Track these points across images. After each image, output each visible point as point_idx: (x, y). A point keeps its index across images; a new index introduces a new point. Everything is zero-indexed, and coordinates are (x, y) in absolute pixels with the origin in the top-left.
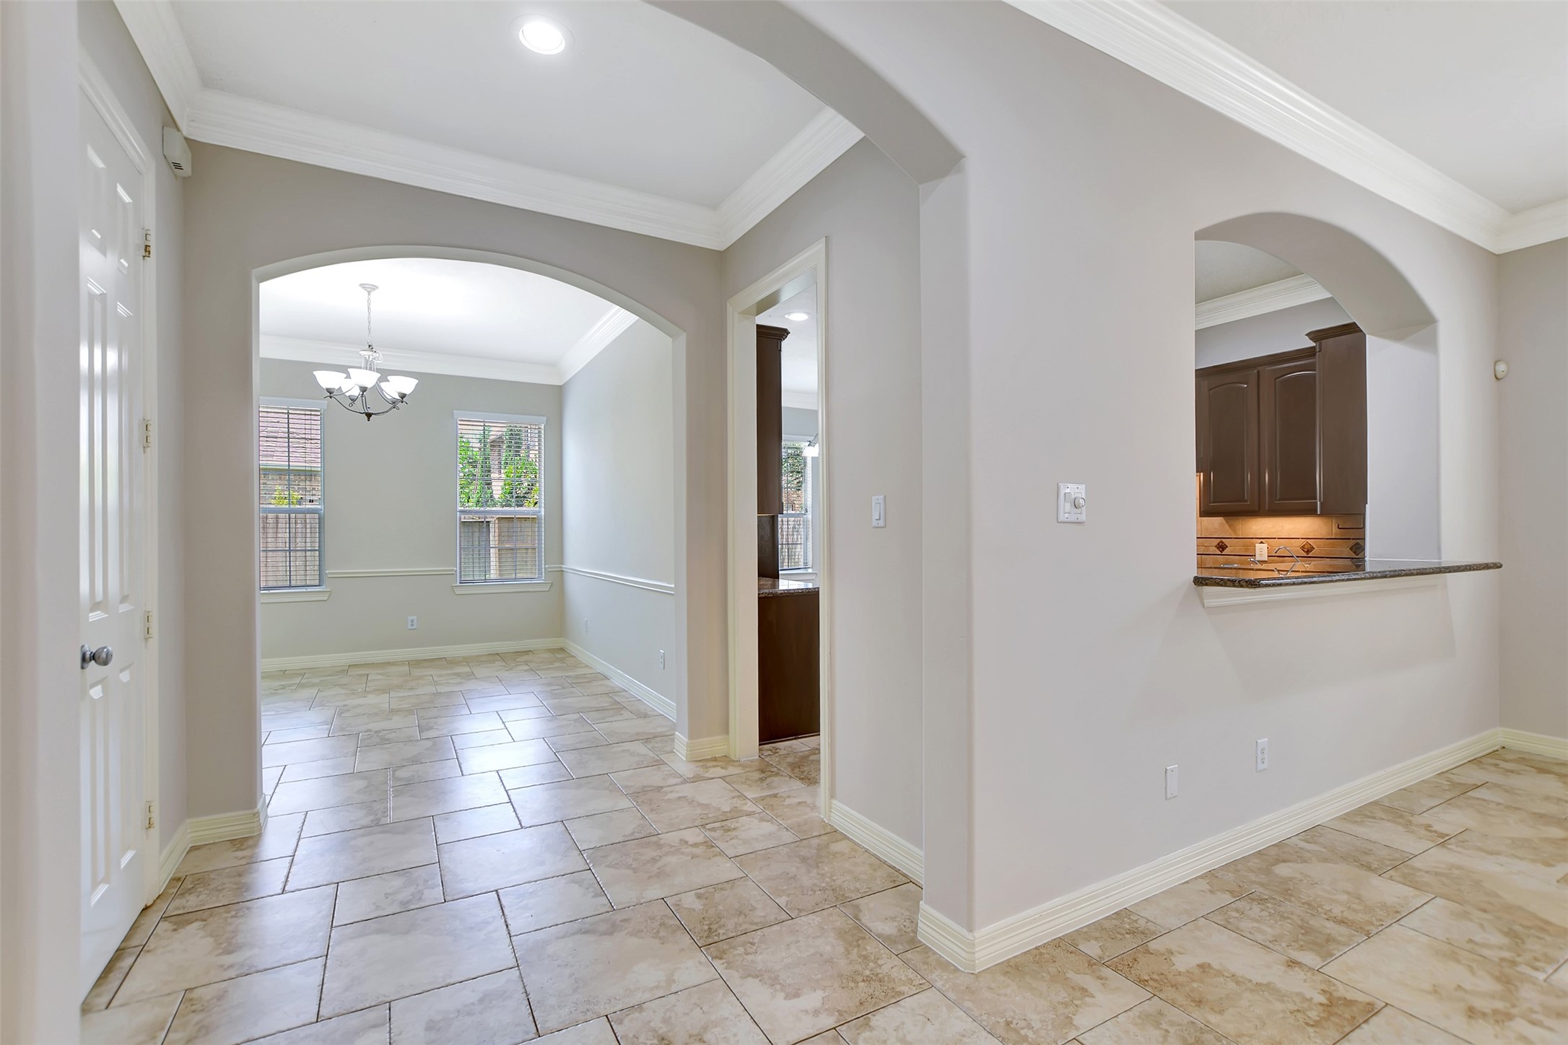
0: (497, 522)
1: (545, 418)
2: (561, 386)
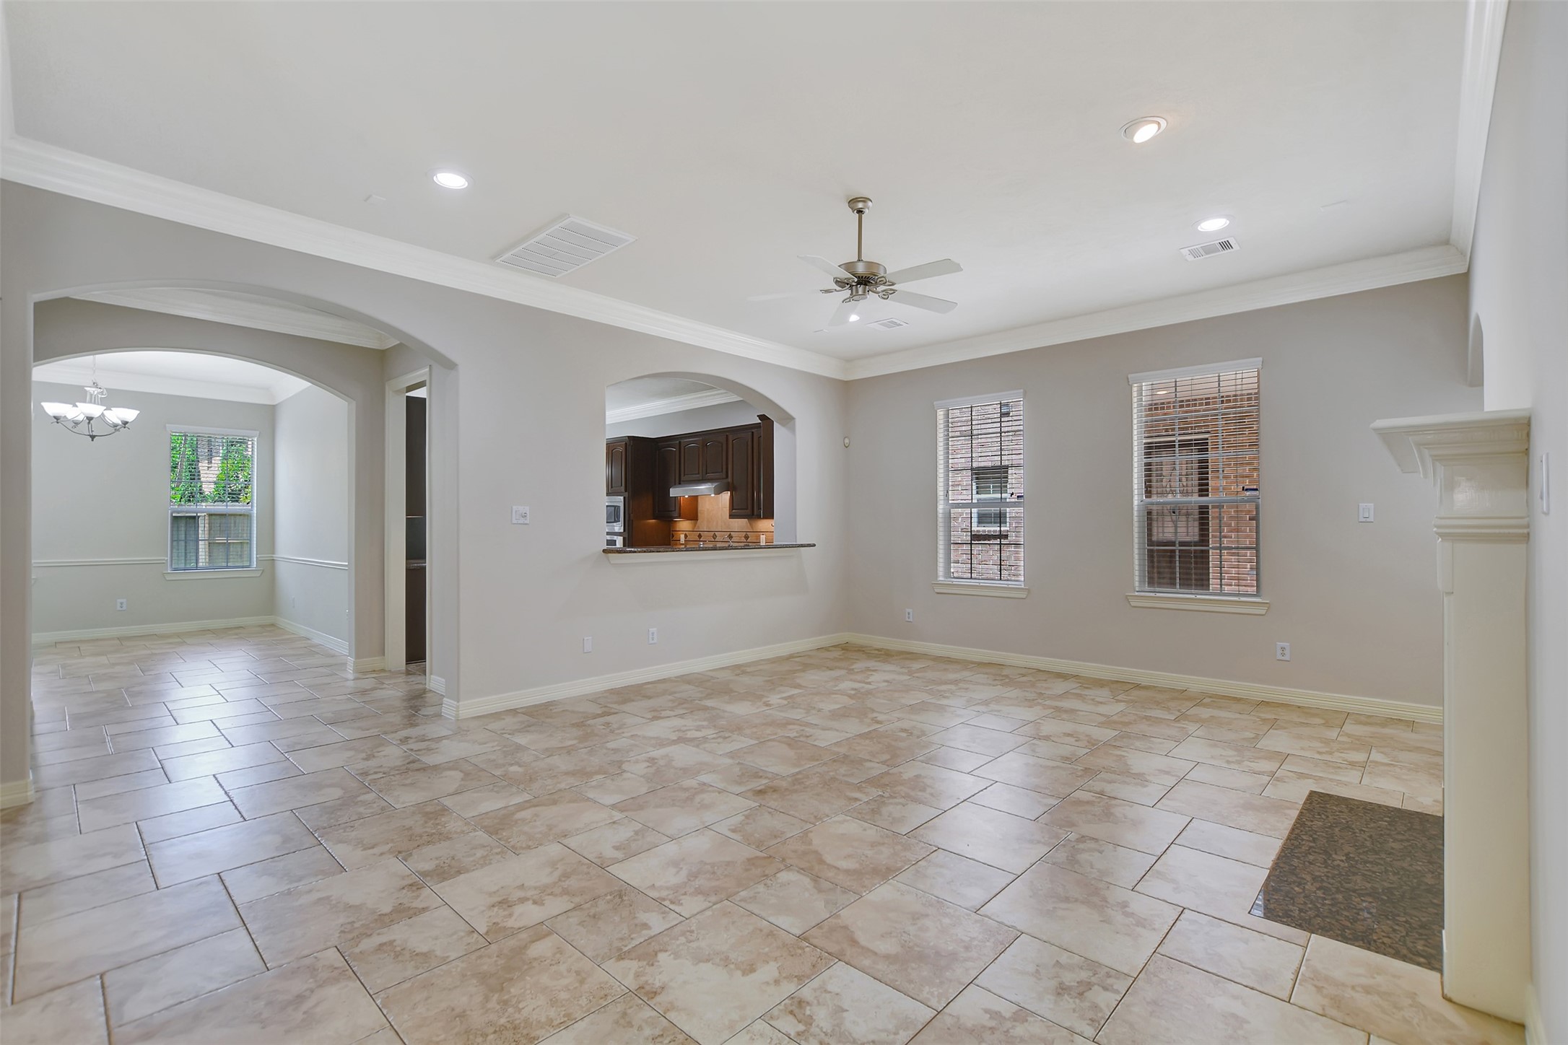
0: (207, 518)
1: (258, 432)
2: (274, 406)
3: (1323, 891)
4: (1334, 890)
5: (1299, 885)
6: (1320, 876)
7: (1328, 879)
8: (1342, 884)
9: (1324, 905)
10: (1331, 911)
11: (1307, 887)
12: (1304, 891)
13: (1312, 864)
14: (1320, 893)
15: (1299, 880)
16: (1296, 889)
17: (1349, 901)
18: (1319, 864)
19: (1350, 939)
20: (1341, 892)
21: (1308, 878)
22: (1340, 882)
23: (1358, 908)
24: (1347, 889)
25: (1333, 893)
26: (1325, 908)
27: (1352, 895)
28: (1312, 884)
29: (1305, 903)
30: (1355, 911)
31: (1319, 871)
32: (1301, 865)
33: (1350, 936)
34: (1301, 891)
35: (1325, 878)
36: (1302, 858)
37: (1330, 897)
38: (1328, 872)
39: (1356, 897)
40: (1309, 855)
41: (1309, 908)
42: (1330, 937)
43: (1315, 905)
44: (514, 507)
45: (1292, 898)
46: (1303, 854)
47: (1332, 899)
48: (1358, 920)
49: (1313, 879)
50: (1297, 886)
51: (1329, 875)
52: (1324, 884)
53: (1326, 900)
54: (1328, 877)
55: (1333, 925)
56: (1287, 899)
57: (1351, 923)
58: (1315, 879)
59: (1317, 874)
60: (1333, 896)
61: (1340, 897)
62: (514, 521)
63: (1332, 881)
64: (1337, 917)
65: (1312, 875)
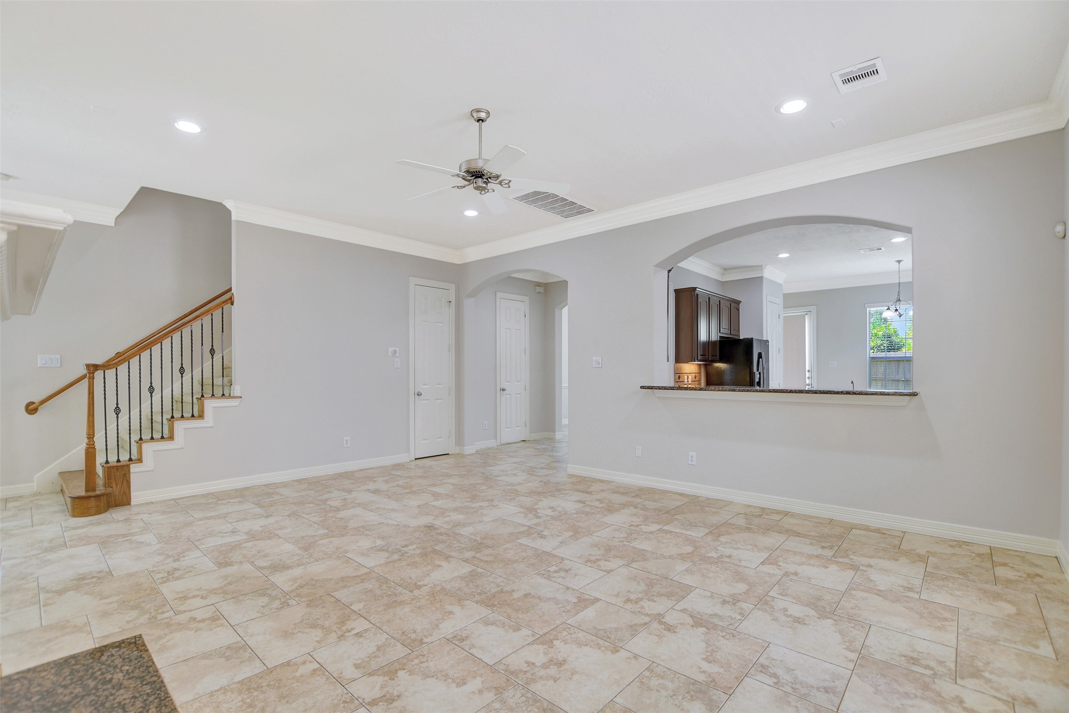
3: (107, 679)
4: (100, 686)
5: (128, 672)
6: (118, 691)
7: (110, 692)
8: (97, 696)
9: (100, 669)
10: (92, 668)
11: (121, 674)
12: (120, 669)
13: (132, 697)
14: (108, 676)
15: (131, 675)
16: (127, 668)
17: (82, 685)
18: (127, 701)
19: (70, 659)
20: (93, 689)
21: (126, 683)
22: (99, 697)
23: (73, 685)
24: (90, 695)
25: (98, 683)
26: (97, 668)
27: (83, 691)
28: (119, 679)
29: (113, 661)
30: (75, 680)
31: (122, 695)
32: (140, 689)
33: (70, 661)
34: (123, 668)
35: (114, 691)
36: (145, 697)
37: (99, 678)
38: (114, 699)
39: (79, 692)
40: (142, 705)
41: (108, 660)
42: (83, 652)
43: (105, 665)
44: (594, 358)
45: (124, 659)
46: (148, 702)
47: (96, 678)
48: (69, 675)
49: (121, 684)
50: (128, 670)
51: (111, 698)
52: (109, 686)
53: (101, 674)
54: (112, 695)
55: (85, 661)
56: (127, 656)
57: (73, 669)
58: (120, 686)
59: (122, 691)
60: (97, 681)
61: (92, 684)
62: (594, 366)
63: (106, 693)
64: (85, 667)
65: (124, 688)
